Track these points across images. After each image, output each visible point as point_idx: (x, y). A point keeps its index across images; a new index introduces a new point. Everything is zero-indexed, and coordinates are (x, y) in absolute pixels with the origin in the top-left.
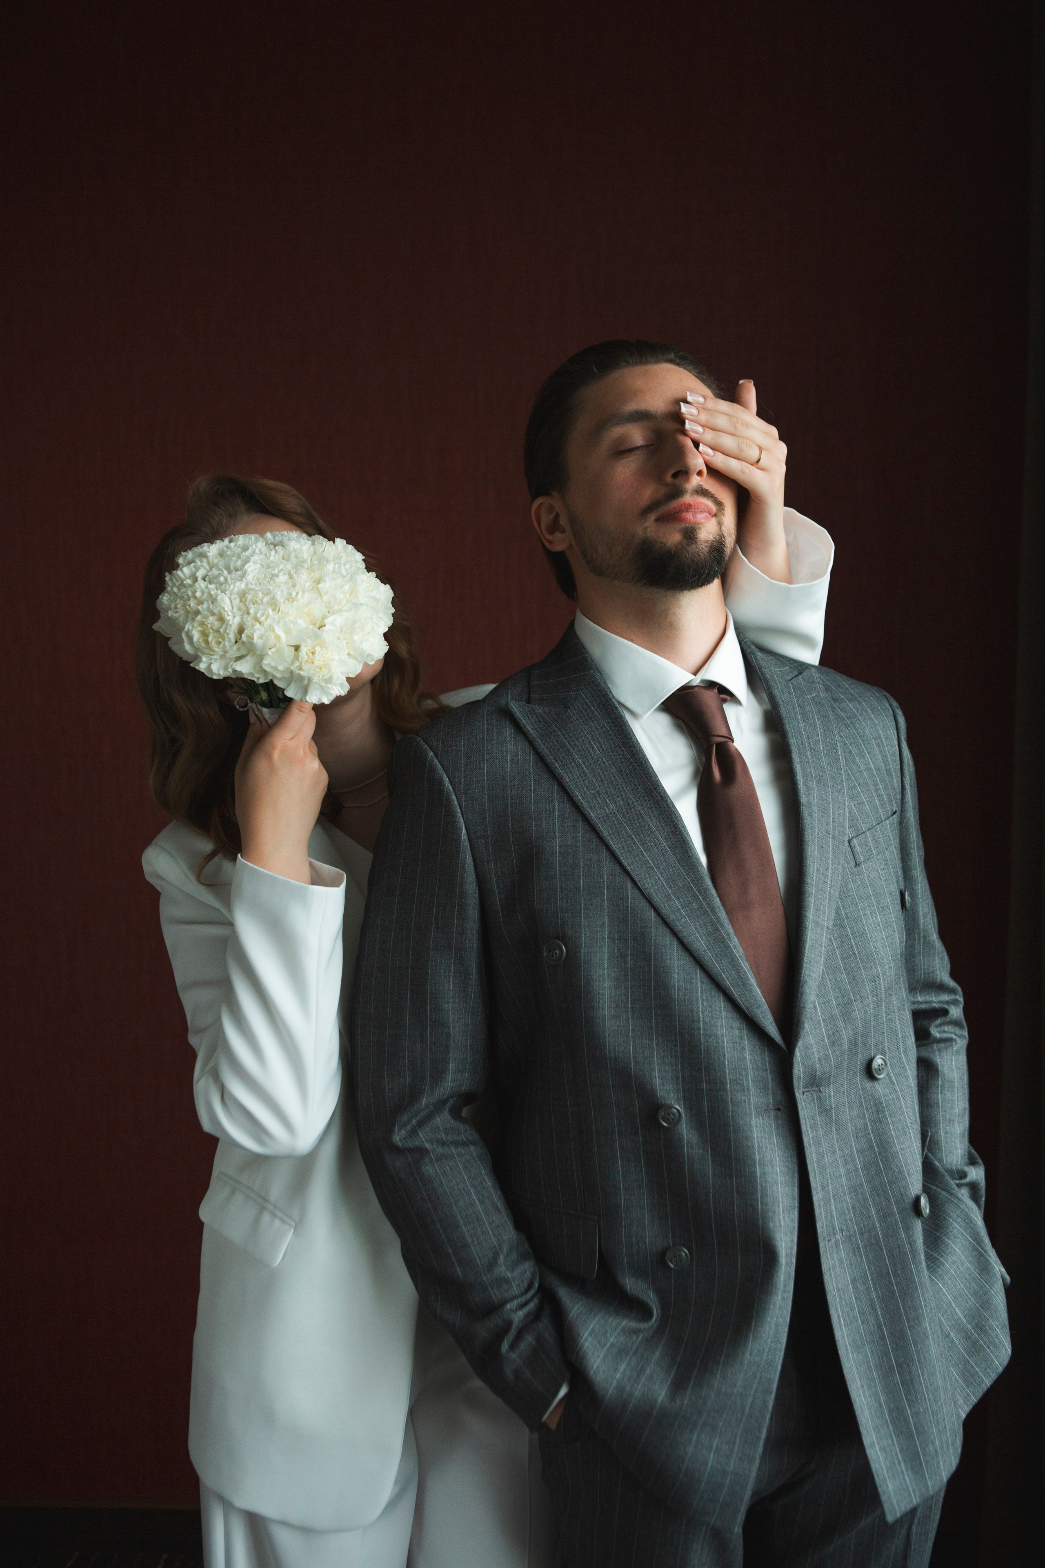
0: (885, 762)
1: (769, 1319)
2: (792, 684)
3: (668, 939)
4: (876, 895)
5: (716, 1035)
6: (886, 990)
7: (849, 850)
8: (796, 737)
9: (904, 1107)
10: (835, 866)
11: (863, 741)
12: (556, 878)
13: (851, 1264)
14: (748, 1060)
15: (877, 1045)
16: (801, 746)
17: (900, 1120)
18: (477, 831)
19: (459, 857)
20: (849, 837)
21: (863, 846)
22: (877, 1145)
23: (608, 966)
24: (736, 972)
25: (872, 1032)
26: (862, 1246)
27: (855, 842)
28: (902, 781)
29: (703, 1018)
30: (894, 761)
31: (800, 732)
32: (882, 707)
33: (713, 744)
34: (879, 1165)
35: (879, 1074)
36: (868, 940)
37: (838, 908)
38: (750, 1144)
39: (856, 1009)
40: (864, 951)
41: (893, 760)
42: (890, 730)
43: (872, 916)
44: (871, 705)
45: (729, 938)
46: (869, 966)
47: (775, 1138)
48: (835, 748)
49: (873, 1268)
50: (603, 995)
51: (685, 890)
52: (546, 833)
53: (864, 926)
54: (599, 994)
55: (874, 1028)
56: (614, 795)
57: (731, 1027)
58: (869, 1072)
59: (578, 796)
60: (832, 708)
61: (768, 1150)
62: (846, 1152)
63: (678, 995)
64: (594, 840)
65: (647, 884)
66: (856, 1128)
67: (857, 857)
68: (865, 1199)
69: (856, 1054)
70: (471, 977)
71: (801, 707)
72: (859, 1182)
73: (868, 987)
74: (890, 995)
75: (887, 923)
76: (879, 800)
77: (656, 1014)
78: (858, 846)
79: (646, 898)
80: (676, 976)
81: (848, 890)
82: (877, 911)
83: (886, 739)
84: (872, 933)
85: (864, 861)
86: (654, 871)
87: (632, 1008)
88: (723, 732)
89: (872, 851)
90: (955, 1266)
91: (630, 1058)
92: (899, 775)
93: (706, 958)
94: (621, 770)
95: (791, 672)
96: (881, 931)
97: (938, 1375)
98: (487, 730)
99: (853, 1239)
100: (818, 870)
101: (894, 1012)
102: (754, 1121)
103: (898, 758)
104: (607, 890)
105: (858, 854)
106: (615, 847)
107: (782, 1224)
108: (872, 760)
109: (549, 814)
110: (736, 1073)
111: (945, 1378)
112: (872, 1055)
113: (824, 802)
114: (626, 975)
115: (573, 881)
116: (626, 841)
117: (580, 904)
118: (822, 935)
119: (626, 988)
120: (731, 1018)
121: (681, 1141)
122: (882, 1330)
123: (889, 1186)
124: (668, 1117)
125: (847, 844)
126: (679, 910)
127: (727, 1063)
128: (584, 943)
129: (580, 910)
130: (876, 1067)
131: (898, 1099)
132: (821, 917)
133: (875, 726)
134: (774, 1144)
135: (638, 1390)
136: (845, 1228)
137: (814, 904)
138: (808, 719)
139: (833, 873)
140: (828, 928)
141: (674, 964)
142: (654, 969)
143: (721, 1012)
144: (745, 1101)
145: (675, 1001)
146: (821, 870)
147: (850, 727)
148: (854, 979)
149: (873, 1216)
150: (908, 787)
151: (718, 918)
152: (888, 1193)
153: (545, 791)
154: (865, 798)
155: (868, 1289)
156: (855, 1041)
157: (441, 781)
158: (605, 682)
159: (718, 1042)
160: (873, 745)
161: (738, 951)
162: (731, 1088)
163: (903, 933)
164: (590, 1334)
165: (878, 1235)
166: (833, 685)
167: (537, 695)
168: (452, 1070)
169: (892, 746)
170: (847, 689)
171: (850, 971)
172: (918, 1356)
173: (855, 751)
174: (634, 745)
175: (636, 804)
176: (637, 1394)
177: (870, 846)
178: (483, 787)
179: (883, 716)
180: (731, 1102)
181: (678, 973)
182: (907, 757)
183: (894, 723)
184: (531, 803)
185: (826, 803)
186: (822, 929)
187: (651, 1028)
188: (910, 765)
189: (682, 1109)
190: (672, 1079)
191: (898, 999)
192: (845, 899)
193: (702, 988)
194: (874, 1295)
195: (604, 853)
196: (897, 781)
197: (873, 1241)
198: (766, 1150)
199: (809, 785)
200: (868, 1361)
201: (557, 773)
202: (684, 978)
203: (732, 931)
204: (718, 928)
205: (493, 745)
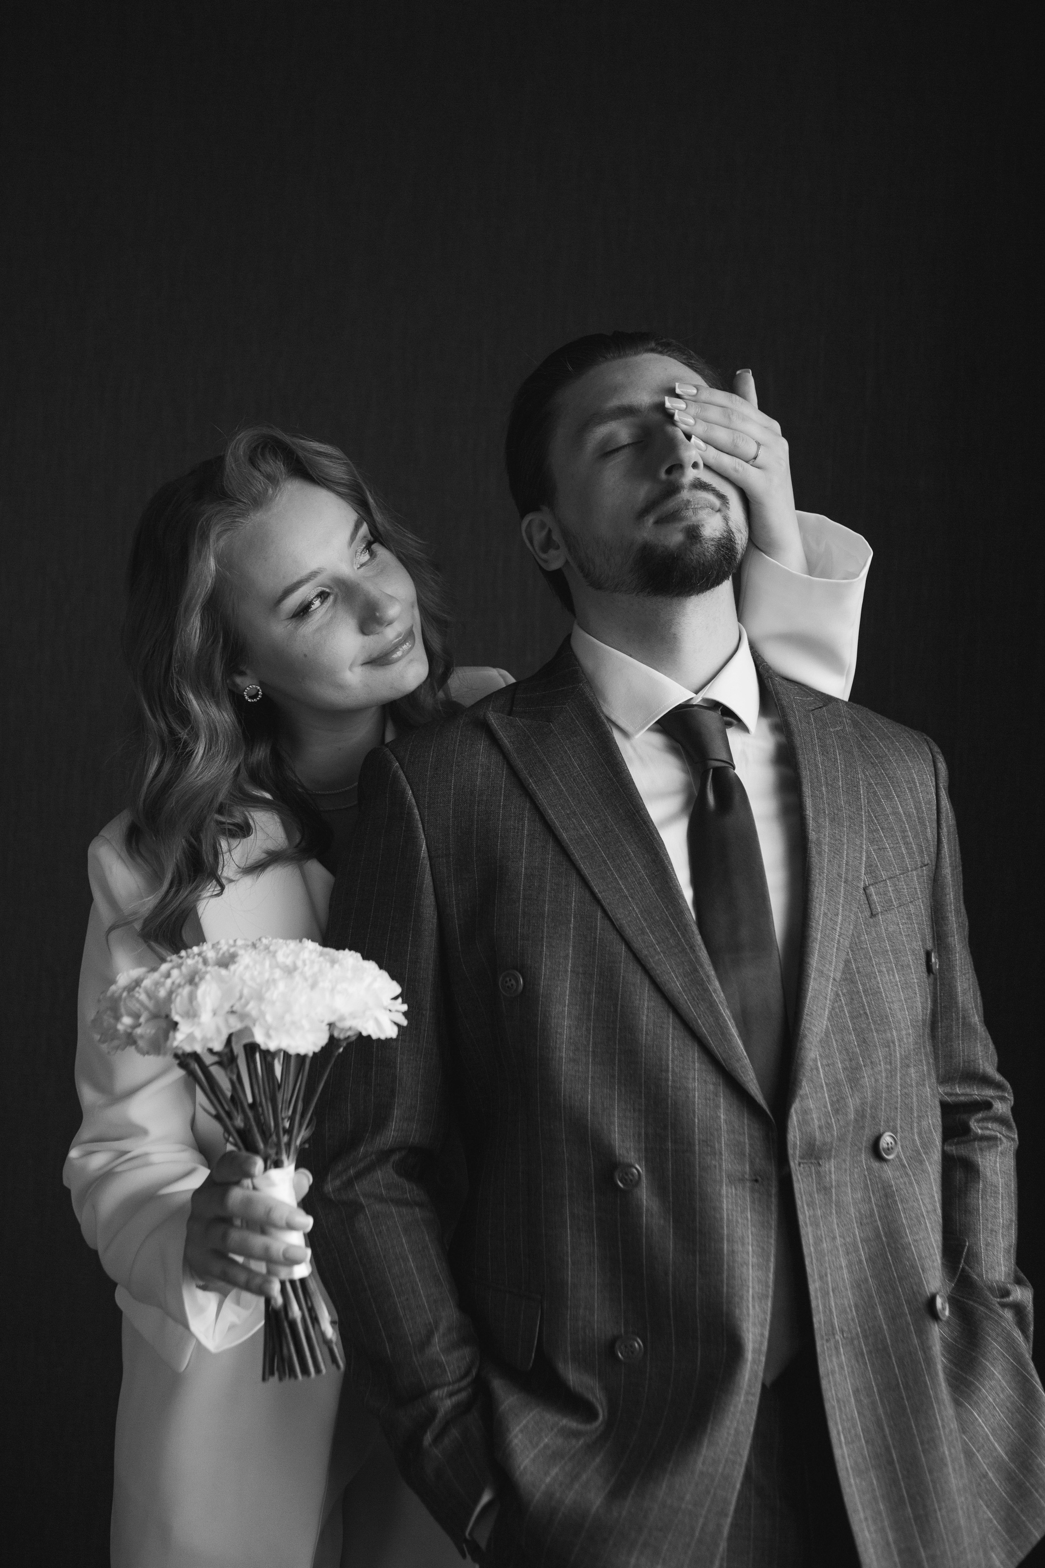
0: (918, 809)
1: (728, 1423)
2: (813, 714)
3: (639, 977)
4: (895, 952)
5: (686, 1089)
6: (901, 1059)
7: (863, 897)
8: (810, 770)
9: (918, 1193)
10: (847, 913)
11: (892, 783)
12: (519, 901)
13: (853, 1372)
14: (722, 1121)
15: (887, 1121)
16: (816, 780)
17: (913, 1207)
18: (439, 849)
19: (416, 876)
20: (865, 884)
21: (881, 894)
22: (885, 1234)
23: (569, 1002)
24: (715, 1019)
25: (883, 1104)
26: (866, 1351)
27: (872, 889)
28: (939, 833)
29: (673, 1068)
30: (930, 809)
31: (816, 765)
32: (920, 750)
33: (710, 769)
34: (888, 1259)
35: (888, 1154)
36: (883, 1000)
37: (847, 962)
38: (718, 1216)
39: (865, 1075)
40: (877, 1012)
41: (928, 808)
42: (926, 775)
43: (888, 974)
44: (906, 747)
45: (709, 981)
46: (882, 1029)
47: (749, 1213)
48: (857, 786)
49: (879, 1378)
50: (561, 1034)
51: (663, 924)
52: (512, 853)
53: (878, 983)
54: (556, 1032)
55: (886, 1100)
56: (591, 816)
57: (705, 1081)
58: (876, 1151)
59: (551, 814)
60: (860, 747)
61: (740, 1226)
62: (848, 1240)
63: (646, 1039)
64: (564, 863)
65: (620, 915)
66: (860, 1213)
67: (873, 906)
68: (870, 1297)
69: (863, 1127)
70: (424, 1012)
71: (820, 739)
72: (863, 1276)
73: (881, 1053)
74: (908, 1066)
75: (906, 983)
76: (906, 848)
77: (619, 1061)
78: (876, 895)
79: (617, 930)
80: (645, 1018)
81: (861, 942)
82: (895, 969)
83: (921, 784)
84: (887, 993)
85: (881, 912)
86: (629, 901)
87: (593, 1052)
88: (724, 757)
89: (892, 902)
90: (993, 1393)
91: (587, 1108)
92: (935, 825)
93: (681, 1001)
94: (602, 790)
95: (815, 703)
96: (899, 992)
97: (960, 1512)
98: (460, 741)
99: (856, 1342)
100: (825, 914)
101: (911, 1086)
102: (725, 1190)
103: (935, 808)
104: (574, 918)
105: (875, 903)
106: (586, 871)
107: (751, 1312)
108: (901, 804)
109: (517, 833)
110: (707, 1133)
111: (969, 1517)
112: (881, 1131)
113: (837, 842)
114: (589, 1015)
115: (538, 906)
116: (600, 866)
117: (543, 932)
118: (827, 987)
119: (588, 1030)
120: (706, 1071)
121: (639, 1207)
122: (891, 1454)
123: (900, 1283)
124: (626, 1177)
125: (862, 891)
126: (653, 946)
127: (697, 1121)
128: (544, 975)
129: (542, 938)
130: (885, 1146)
131: (911, 1183)
132: (827, 966)
133: (909, 768)
134: (747, 1219)
135: (570, 1497)
136: (846, 1329)
137: (819, 951)
138: (827, 753)
139: (844, 920)
140: (834, 979)
141: (644, 1005)
142: (621, 1010)
143: (695, 1064)
144: (715, 1166)
145: (642, 1047)
146: (830, 915)
147: (878, 766)
148: (865, 1041)
149: (879, 1316)
150: (945, 840)
151: (697, 958)
152: (899, 1291)
153: (515, 808)
154: (888, 843)
155: (873, 1403)
156: (863, 1112)
157: (403, 792)
158: (595, 695)
159: (688, 1097)
160: (904, 788)
161: (718, 996)
162: (699, 1149)
163: (927, 998)
164: (521, 1431)
165: (886, 1339)
166: (863, 722)
167: (520, 707)
168: (396, 1117)
169: (928, 793)
170: (879, 728)
171: (860, 1032)
172: (935, 1488)
173: (880, 792)
174: (618, 763)
175: (615, 827)
176: (567, 1501)
177: (891, 897)
178: (449, 801)
179: (920, 760)
180: (699, 1166)
181: (647, 1016)
182: (946, 806)
183: (933, 769)
184: (498, 820)
185: (839, 843)
186: (828, 980)
187: (613, 1076)
188: (948, 817)
189: (642, 1170)
190: (634, 1136)
191: (916, 1072)
192: (857, 952)
193: (673, 1034)
194: (881, 1410)
195: (574, 878)
196: (932, 832)
197: (880, 1346)
198: (736, 1225)
199: (820, 821)
200: (874, 1490)
201: (530, 789)
202: (655, 1021)
203: (713, 973)
204: (697, 969)
205: (464, 757)
